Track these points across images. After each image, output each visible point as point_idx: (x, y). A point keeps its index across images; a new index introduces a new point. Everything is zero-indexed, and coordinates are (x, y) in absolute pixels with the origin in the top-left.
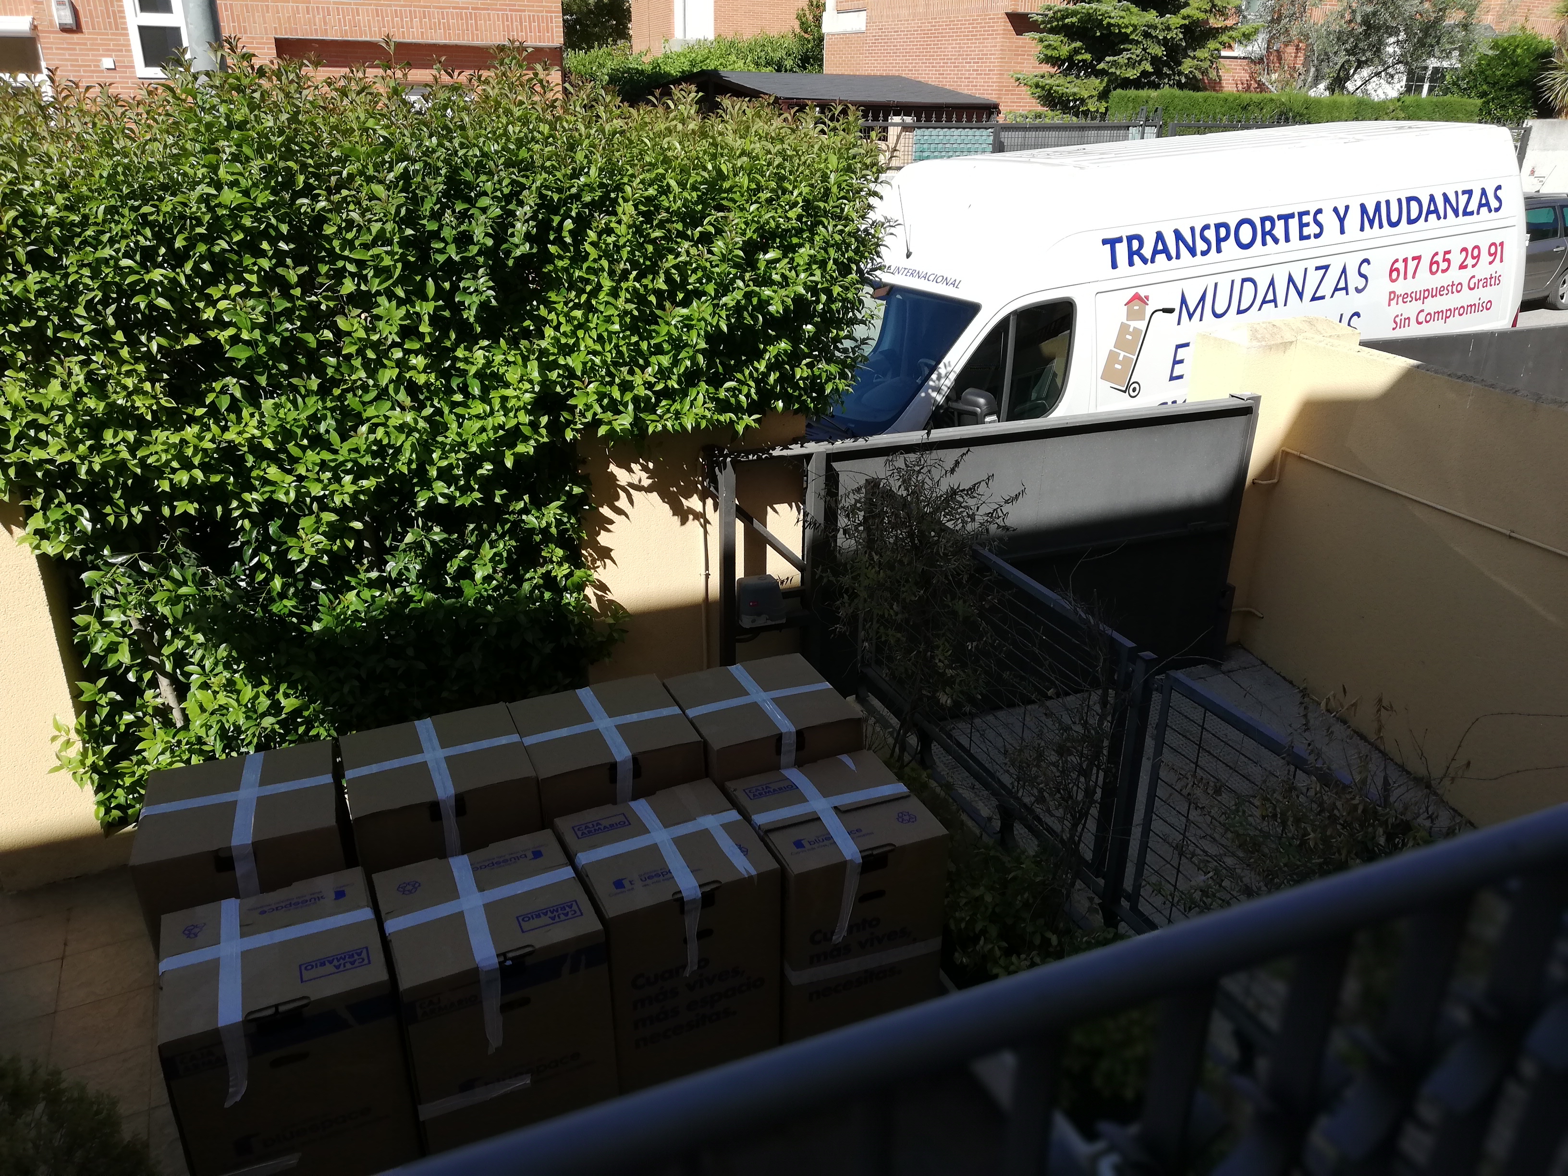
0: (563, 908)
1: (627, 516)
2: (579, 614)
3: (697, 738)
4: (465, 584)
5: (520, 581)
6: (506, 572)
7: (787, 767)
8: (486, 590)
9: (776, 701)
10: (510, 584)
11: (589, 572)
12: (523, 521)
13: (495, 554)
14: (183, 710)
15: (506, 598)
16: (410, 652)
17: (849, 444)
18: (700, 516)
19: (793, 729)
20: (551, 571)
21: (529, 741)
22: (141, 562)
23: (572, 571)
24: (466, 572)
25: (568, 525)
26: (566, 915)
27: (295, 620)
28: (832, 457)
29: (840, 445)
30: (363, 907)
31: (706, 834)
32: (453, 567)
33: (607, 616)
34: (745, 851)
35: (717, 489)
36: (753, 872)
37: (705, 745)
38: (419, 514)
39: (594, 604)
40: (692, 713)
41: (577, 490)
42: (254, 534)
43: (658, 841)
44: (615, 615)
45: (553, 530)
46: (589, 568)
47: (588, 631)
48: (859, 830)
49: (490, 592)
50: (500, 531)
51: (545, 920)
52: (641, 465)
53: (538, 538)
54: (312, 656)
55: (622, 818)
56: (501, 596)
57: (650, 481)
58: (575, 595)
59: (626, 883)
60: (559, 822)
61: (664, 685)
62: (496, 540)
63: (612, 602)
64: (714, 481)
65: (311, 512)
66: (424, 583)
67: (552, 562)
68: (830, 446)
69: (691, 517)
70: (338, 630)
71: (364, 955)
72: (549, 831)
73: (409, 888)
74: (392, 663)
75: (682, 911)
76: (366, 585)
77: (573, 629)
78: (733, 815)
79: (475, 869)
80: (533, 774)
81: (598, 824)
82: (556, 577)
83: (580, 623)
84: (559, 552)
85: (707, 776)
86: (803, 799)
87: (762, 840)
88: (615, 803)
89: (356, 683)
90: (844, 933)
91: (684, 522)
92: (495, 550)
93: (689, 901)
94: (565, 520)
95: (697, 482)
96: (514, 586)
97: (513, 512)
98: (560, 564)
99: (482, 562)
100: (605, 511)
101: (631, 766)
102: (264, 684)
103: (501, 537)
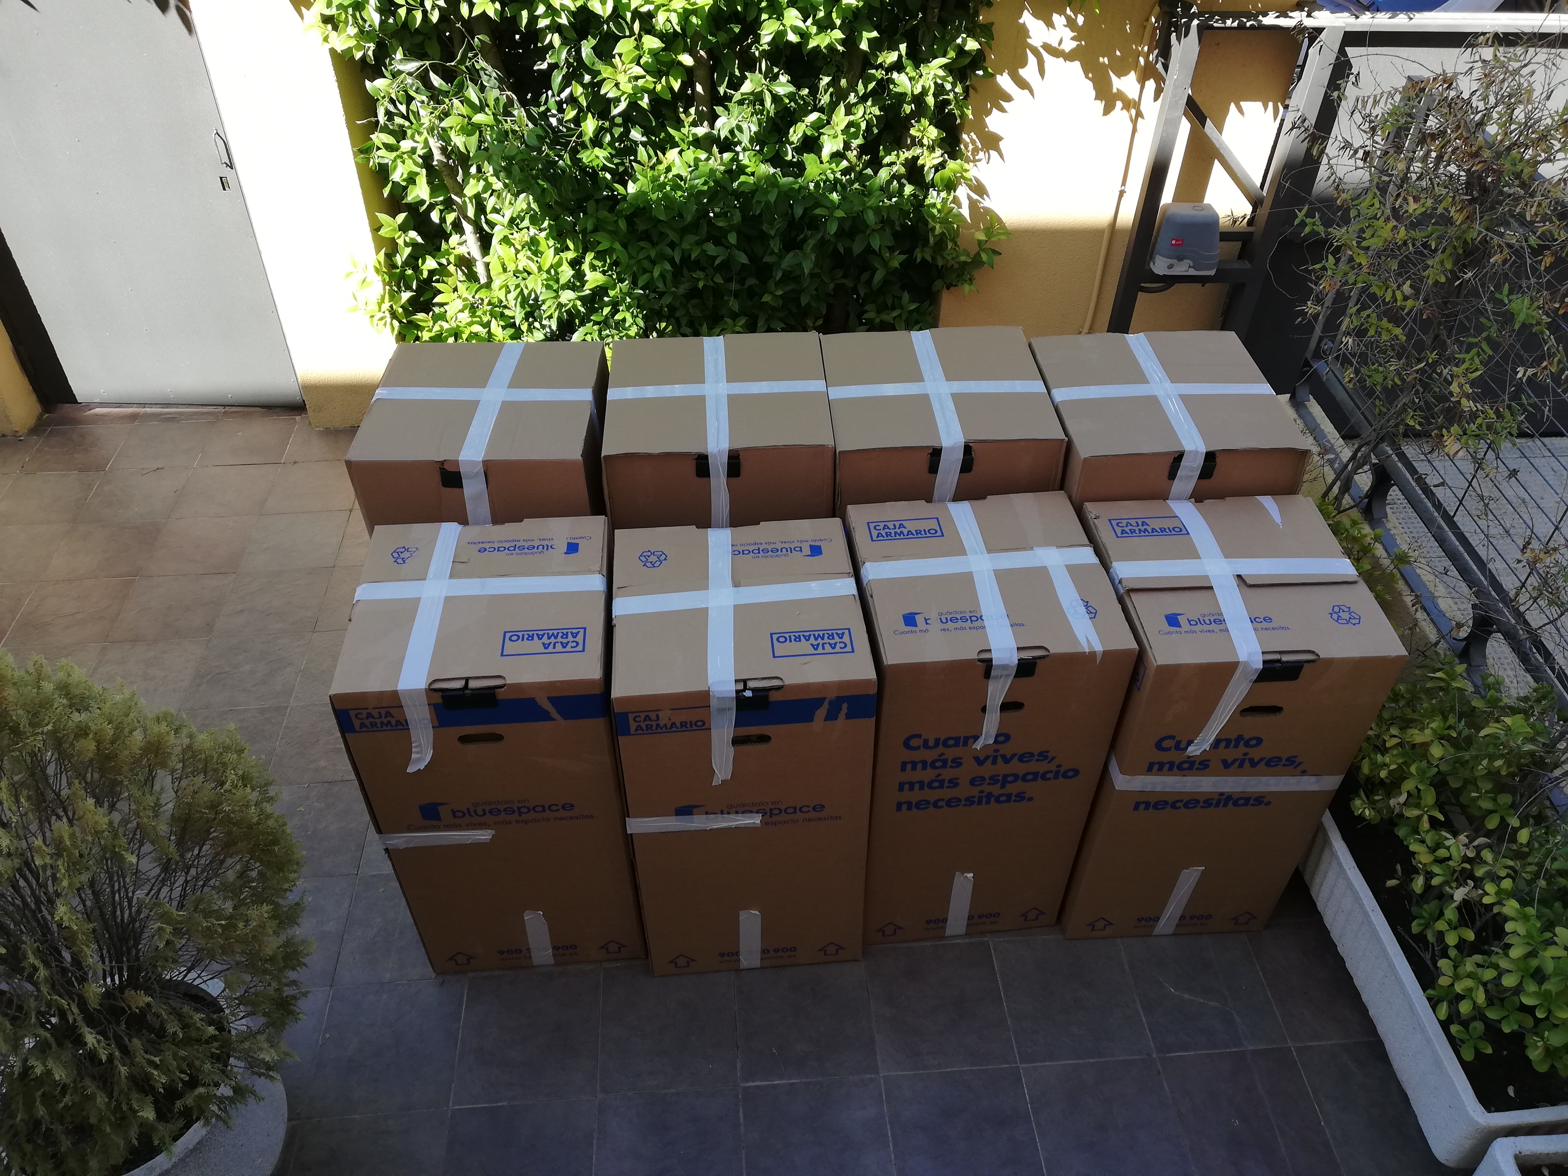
0: (831, 637)
1: (1032, 92)
2: (944, 221)
3: (1062, 436)
4: (809, 159)
5: (876, 164)
6: (863, 150)
7: (1179, 499)
8: (833, 172)
9: (1187, 400)
10: (865, 168)
11: (966, 166)
12: (893, 82)
13: (850, 124)
14: (487, 265)
15: (856, 186)
16: (732, 238)
17: (1382, 21)
18: (1133, 106)
19: (1203, 449)
20: (918, 158)
21: (837, 393)
22: (431, 73)
23: (945, 161)
24: (810, 144)
25: (951, 96)
26: (833, 646)
27: (608, 176)
28: (1352, 38)
29: (1369, 21)
30: (593, 572)
31: (1042, 573)
32: (796, 133)
33: (978, 228)
34: (1092, 613)
35: (1166, 67)
36: (1098, 648)
37: (1068, 447)
38: (764, 53)
39: (965, 211)
40: (1060, 395)
41: (972, 45)
42: (564, 55)
43: (974, 569)
44: (989, 231)
45: (930, 100)
46: (968, 161)
47: (950, 245)
48: (1268, 619)
49: (838, 175)
50: (861, 92)
51: (805, 646)
52: (1068, 18)
53: (908, 109)
54: (623, 225)
55: (933, 524)
56: (851, 182)
57: (1074, 44)
58: (943, 194)
59: (919, 619)
60: (851, 510)
61: (1030, 346)
62: (855, 104)
63: (988, 211)
64: (1165, 53)
65: (632, 34)
66: (761, 151)
67: (922, 145)
68: (1352, 20)
69: (1119, 104)
70: (654, 197)
71: (580, 638)
72: (837, 521)
73: (653, 559)
74: (711, 249)
75: (987, 674)
76: (690, 144)
77: (932, 240)
78: (1087, 555)
79: (736, 553)
80: (831, 443)
81: (901, 526)
82: (923, 166)
83: (943, 233)
84: (933, 132)
85: (1061, 488)
86: (1192, 553)
87: (1121, 600)
88: (929, 500)
89: (668, 267)
90: (1206, 746)
91: (1107, 110)
92: (851, 118)
93: (998, 666)
94: (948, 87)
95: (1139, 54)
96: (869, 171)
97: (880, 66)
98: (931, 149)
99: (832, 132)
100: (1004, 81)
101: (961, 456)
102: (568, 249)
103: (863, 99)
